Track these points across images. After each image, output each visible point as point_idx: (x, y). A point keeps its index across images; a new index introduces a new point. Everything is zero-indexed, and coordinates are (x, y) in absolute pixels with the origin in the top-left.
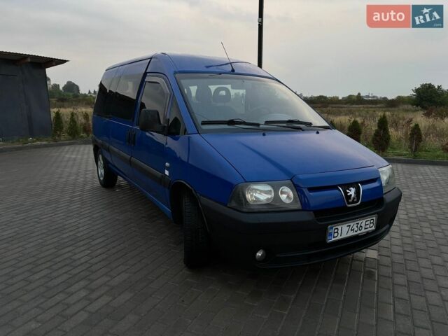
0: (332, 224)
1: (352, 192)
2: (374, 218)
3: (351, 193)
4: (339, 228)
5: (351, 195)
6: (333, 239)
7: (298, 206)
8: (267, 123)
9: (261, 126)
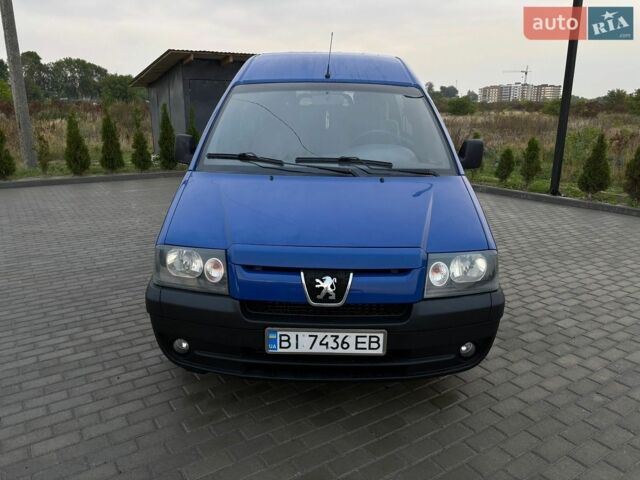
0: (273, 326)
1: (327, 283)
2: (381, 336)
3: (322, 285)
4: (292, 335)
5: (322, 288)
6: (280, 350)
7: (224, 289)
8: (299, 160)
9: (286, 165)
